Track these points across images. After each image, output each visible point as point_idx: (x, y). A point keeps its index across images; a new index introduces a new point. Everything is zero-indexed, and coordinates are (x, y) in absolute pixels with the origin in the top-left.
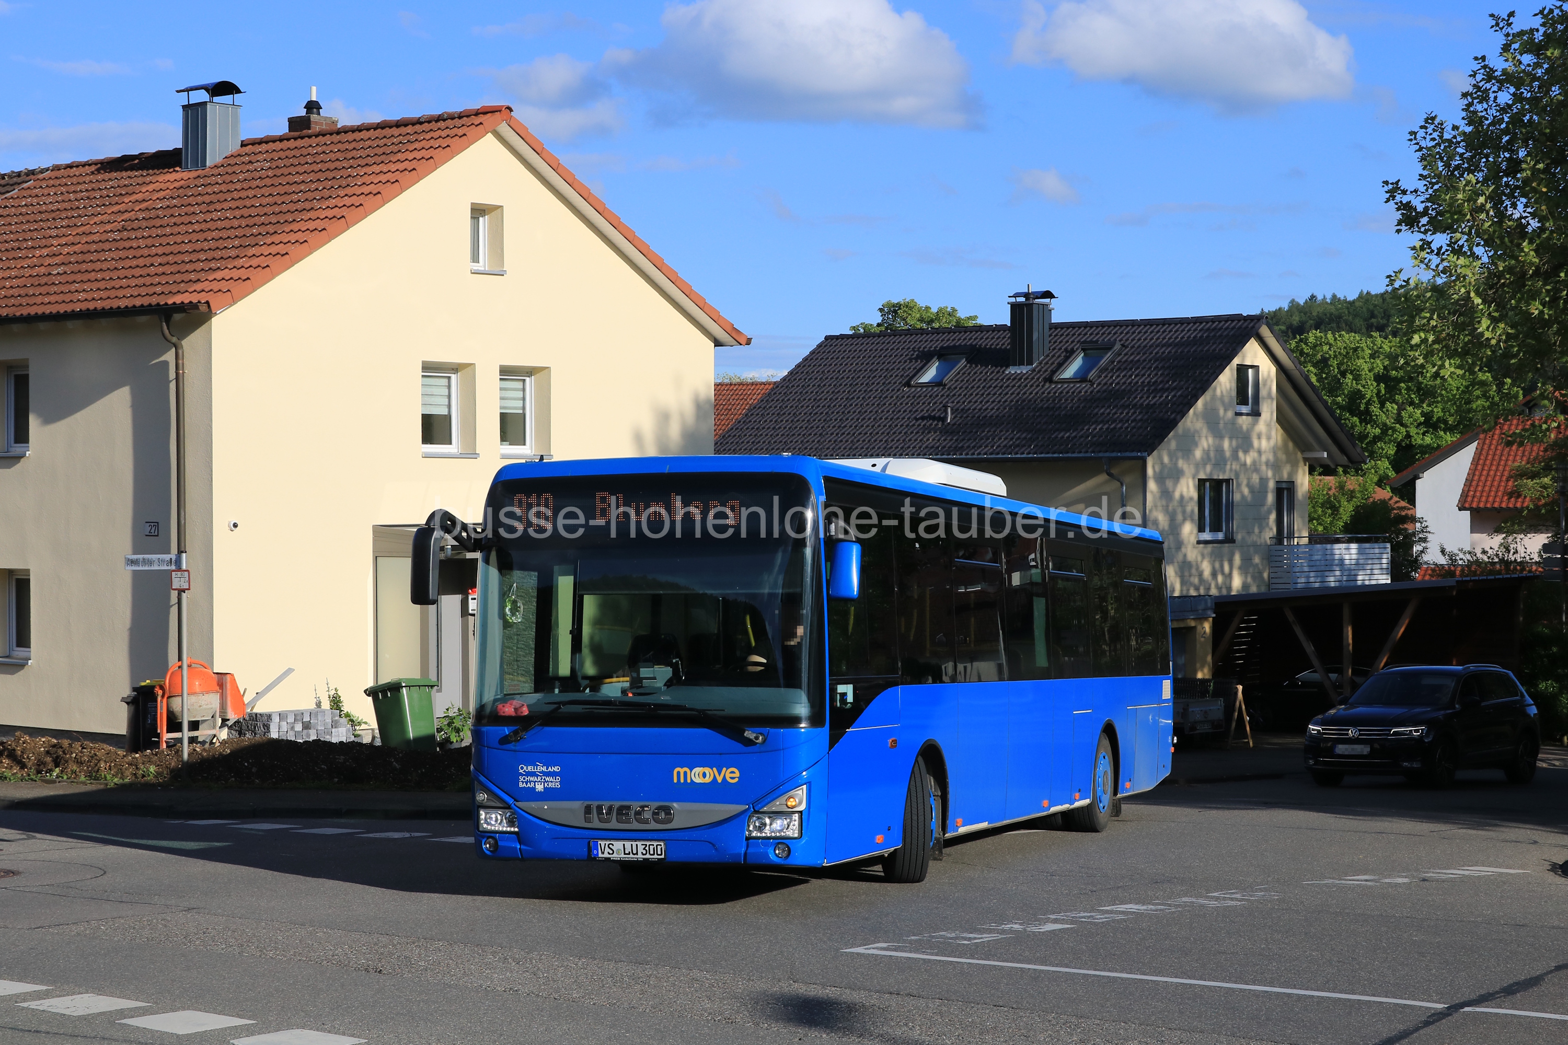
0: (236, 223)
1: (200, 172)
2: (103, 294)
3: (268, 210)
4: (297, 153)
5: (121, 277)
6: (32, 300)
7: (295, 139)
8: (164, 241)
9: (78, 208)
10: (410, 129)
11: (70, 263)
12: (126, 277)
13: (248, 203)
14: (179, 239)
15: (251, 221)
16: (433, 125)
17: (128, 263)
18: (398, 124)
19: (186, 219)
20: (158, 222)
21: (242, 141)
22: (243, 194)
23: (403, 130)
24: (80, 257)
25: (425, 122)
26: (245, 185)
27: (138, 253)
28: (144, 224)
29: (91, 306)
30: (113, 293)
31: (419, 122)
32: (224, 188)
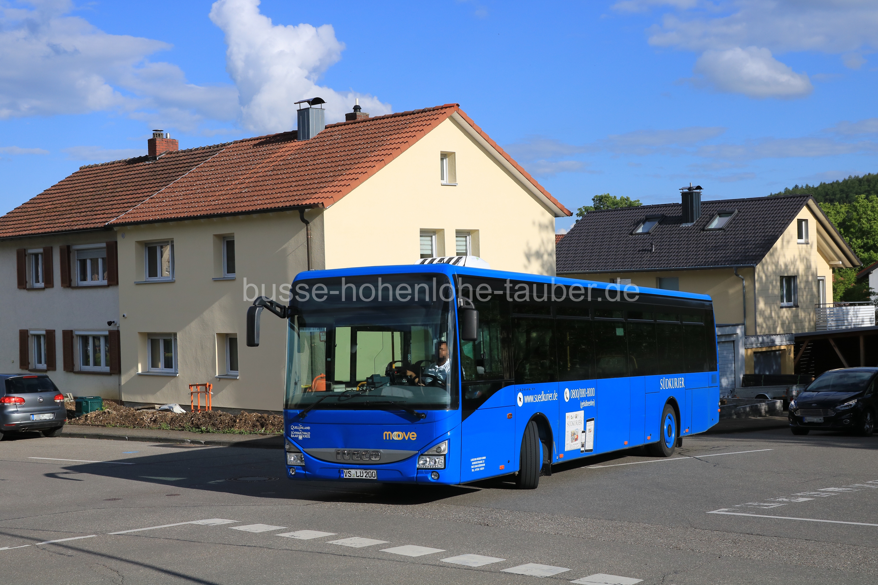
0: (329, 165)
1: (307, 142)
2: (270, 201)
3: (345, 158)
4: (354, 130)
5: (277, 192)
6: (235, 205)
7: (352, 124)
8: (295, 175)
9: (249, 161)
10: (408, 117)
11: (250, 187)
12: (279, 192)
13: (334, 155)
14: (302, 174)
15: (337, 164)
16: (420, 115)
17: (279, 186)
18: (403, 115)
19: (305, 164)
20: (291, 166)
21: (326, 126)
22: (331, 151)
23: (405, 117)
24: (255, 184)
25: (416, 113)
26: (331, 147)
27: (284, 181)
28: (284, 167)
29: (265, 207)
30: (274, 200)
31: (413, 113)
32: (320, 148)
